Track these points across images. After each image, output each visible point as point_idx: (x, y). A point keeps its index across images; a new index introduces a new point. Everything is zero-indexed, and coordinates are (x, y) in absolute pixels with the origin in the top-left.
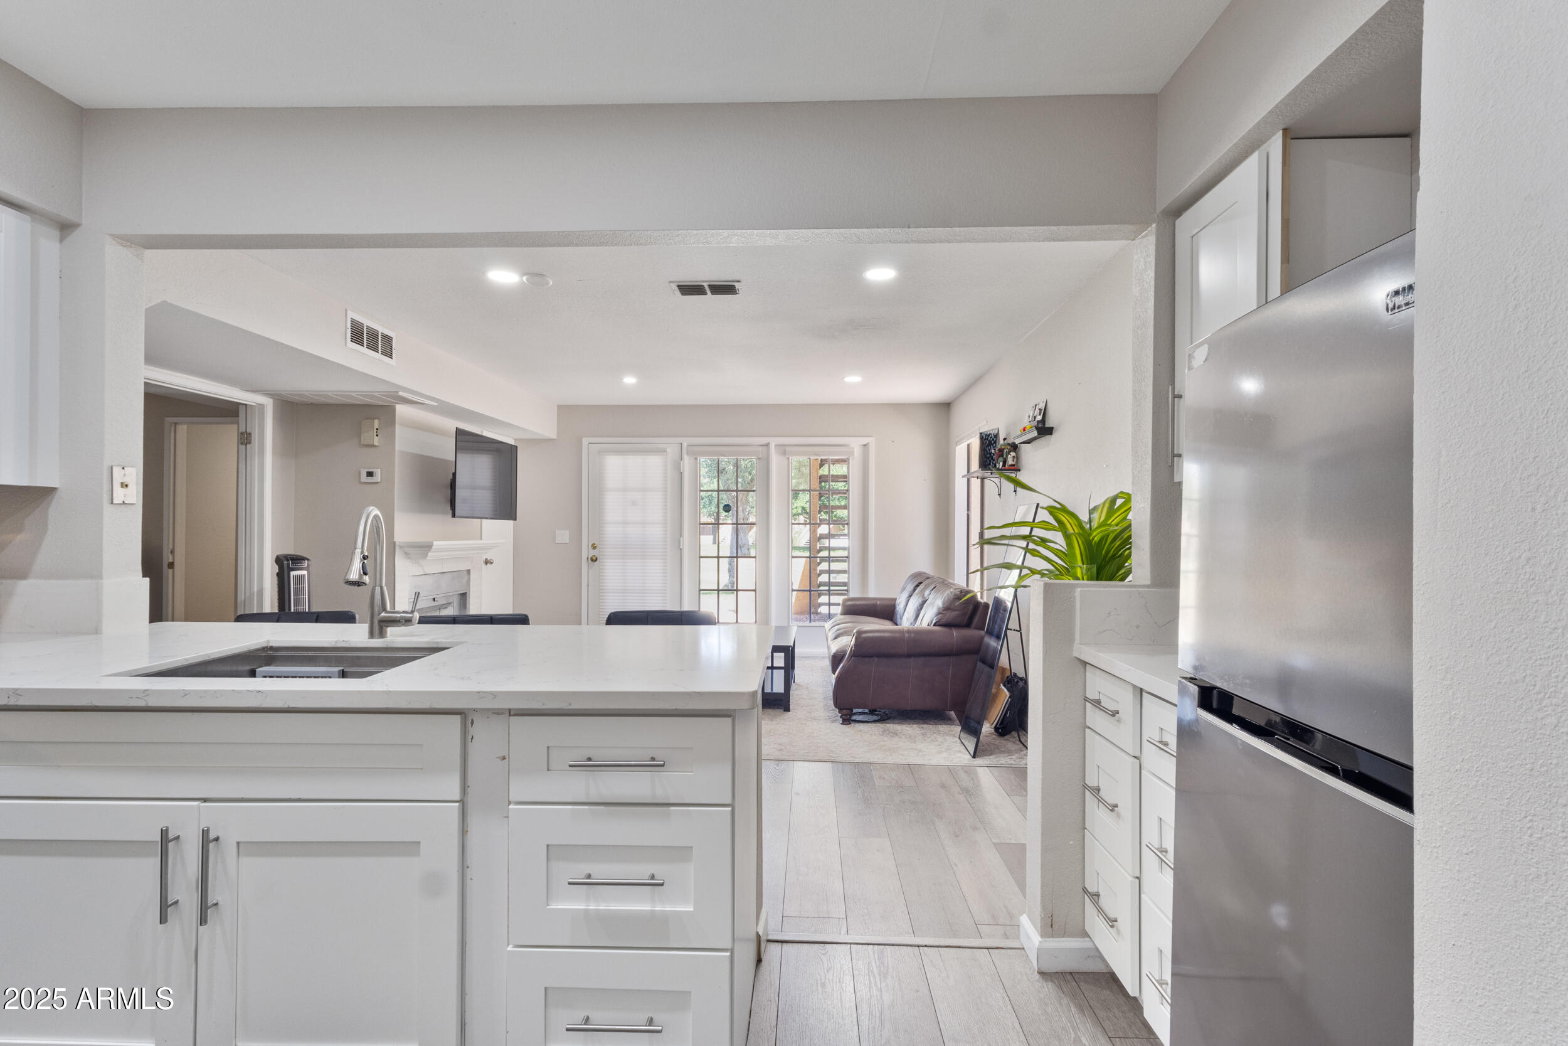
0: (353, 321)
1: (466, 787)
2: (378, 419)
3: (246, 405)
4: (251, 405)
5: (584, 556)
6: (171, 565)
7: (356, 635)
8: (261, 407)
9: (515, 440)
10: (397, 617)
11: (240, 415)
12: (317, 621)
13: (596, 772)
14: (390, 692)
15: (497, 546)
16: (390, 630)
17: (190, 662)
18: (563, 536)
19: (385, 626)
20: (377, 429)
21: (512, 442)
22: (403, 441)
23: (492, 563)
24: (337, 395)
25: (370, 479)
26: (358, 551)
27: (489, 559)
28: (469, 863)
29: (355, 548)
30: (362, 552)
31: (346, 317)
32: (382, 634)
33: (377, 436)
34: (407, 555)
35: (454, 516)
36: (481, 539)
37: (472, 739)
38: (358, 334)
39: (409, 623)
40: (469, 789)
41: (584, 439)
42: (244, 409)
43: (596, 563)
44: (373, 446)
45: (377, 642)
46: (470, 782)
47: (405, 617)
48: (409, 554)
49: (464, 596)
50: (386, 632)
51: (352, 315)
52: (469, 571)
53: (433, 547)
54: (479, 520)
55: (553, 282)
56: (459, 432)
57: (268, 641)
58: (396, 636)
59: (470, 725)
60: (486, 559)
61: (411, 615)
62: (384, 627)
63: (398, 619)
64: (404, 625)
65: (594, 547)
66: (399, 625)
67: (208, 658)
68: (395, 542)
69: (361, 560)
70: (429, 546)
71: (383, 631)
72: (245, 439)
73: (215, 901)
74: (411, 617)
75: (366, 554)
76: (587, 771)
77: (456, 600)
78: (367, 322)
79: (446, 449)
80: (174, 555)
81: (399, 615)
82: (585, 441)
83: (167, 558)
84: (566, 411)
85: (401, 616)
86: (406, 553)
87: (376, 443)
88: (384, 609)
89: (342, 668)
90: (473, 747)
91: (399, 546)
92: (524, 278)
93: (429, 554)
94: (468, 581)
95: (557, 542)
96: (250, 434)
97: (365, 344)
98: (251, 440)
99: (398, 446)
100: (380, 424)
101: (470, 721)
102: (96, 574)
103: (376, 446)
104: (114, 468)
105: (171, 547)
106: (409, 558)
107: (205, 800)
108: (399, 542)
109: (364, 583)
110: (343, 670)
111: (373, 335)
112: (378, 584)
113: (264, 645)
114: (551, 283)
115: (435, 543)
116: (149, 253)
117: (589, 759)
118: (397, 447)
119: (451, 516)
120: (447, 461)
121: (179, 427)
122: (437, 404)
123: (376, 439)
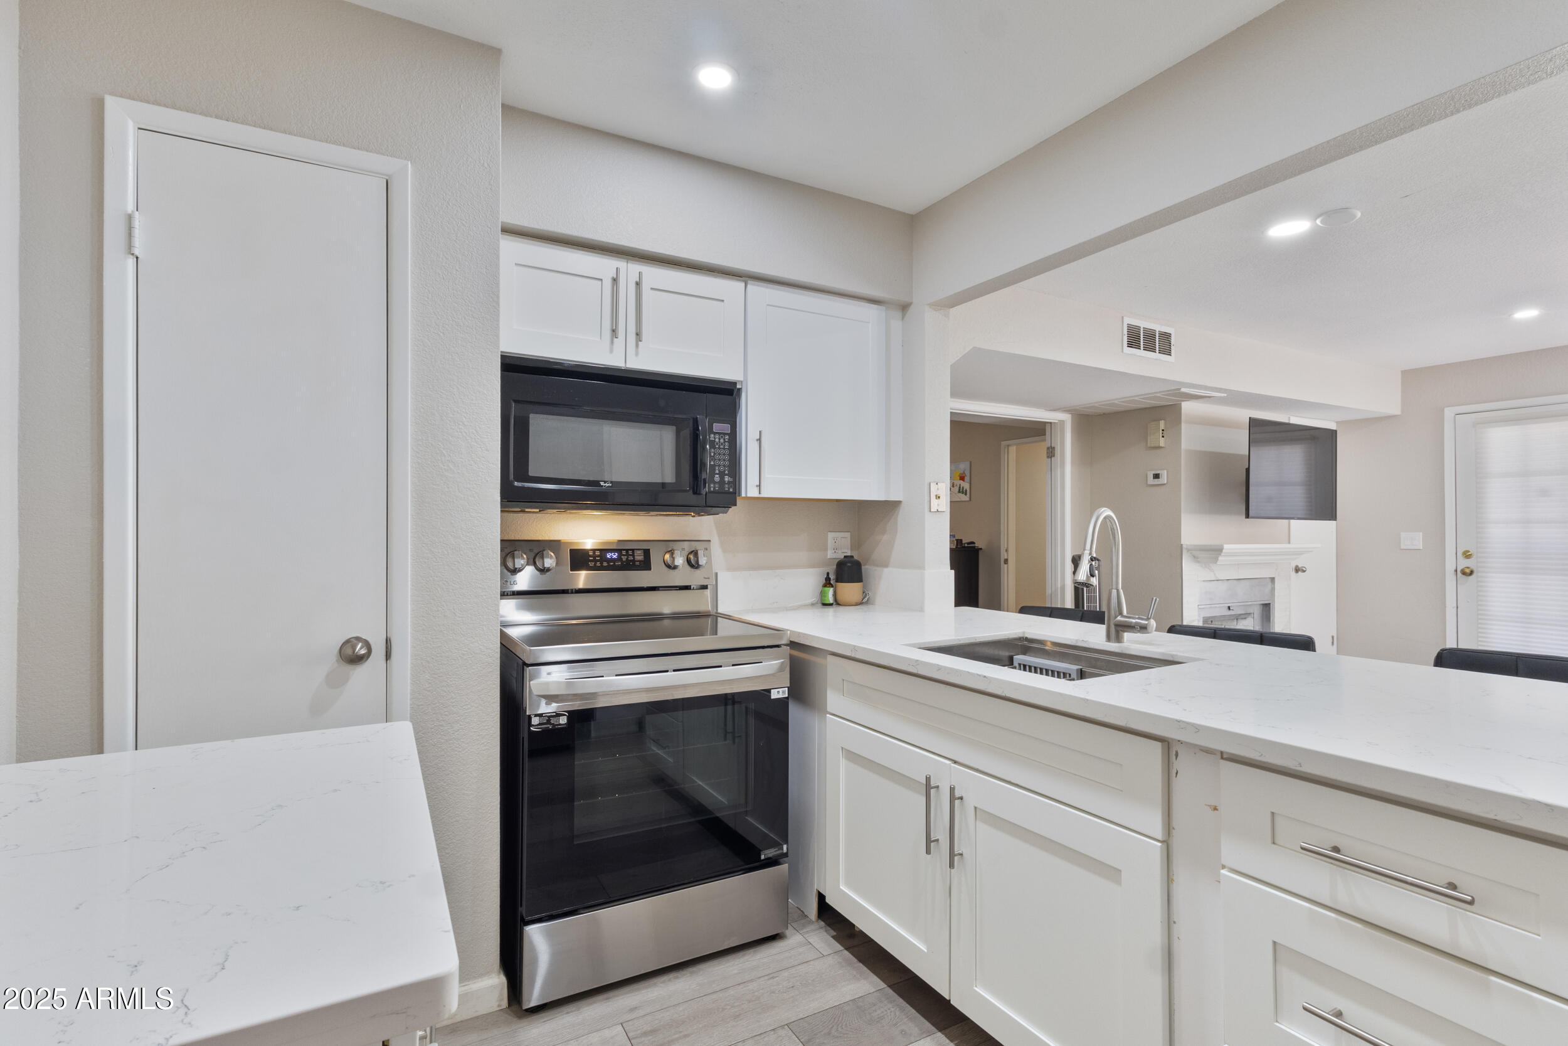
0: (1130, 327)
1: (1171, 828)
2: (1164, 420)
3: (1051, 423)
4: (1055, 423)
5: (1450, 566)
6: (1006, 561)
7: (1092, 635)
8: (1062, 422)
9: (1337, 423)
10: (1131, 623)
11: (1047, 434)
12: (1050, 616)
13: (1346, 871)
14: (1087, 700)
15: (1311, 551)
16: (1127, 636)
17: (962, 642)
18: (1415, 540)
19: (1122, 631)
20: (1163, 430)
21: (1332, 426)
22: (1190, 439)
23: (1304, 571)
24: (1123, 402)
25: (1156, 481)
26: (1087, 552)
27: (1300, 566)
28: (1175, 918)
29: (1084, 550)
30: (1090, 554)
31: (1123, 322)
32: (1119, 639)
33: (1163, 437)
34: (1195, 558)
35: (1247, 516)
36: (1289, 543)
37: (1177, 773)
38: (1134, 338)
39: (1145, 630)
40: (1174, 831)
41: (1447, 410)
42: (1050, 427)
43: (1471, 577)
44: (1160, 447)
45: (1113, 647)
46: (1174, 823)
47: (1140, 623)
48: (1198, 558)
49: (1267, 608)
50: (1123, 637)
51: (1129, 320)
52: (1273, 579)
53: (1224, 551)
54: (1287, 521)
55: (1362, 214)
56: (1254, 423)
57: (1024, 633)
58: (1132, 643)
59: (1174, 757)
60: (1297, 566)
61: (1146, 622)
62: (1120, 632)
63: (1133, 625)
64: (1139, 632)
65: (1467, 555)
66: (1135, 631)
67: (975, 641)
68: (1182, 545)
69: (1089, 562)
70: (1218, 550)
71: (1120, 635)
72: (1051, 452)
73: (960, 852)
74: (1147, 624)
75: (1095, 556)
76: (1332, 863)
77: (1257, 611)
78: (1143, 324)
79: (1239, 442)
80: (1008, 554)
81: (1134, 621)
82: (1449, 413)
83: (1004, 555)
84: (1412, 378)
85: (1136, 623)
86: (1194, 557)
87: (1162, 444)
88: (1121, 613)
89: (1081, 667)
90: (1178, 784)
91: (1187, 549)
92: (1318, 222)
93: (1220, 558)
94: (1273, 589)
95: (1403, 547)
96: (1054, 448)
97: (1142, 346)
98: (1054, 453)
99: (1185, 444)
100: (1165, 424)
101: (1174, 753)
102: (921, 566)
103: (1162, 447)
104: (931, 484)
105: (1006, 546)
106: (1199, 562)
107: (955, 762)
108: (1187, 545)
109: (1091, 585)
110: (1081, 670)
111: (1150, 335)
112: (1114, 587)
113: (1021, 635)
114: (1359, 214)
115: (1226, 546)
116: (953, 311)
117: (1336, 849)
118: (1183, 446)
119: (1244, 517)
120: (1242, 456)
121: (1010, 448)
122: (1226, 395)
123: (1162, 440)
